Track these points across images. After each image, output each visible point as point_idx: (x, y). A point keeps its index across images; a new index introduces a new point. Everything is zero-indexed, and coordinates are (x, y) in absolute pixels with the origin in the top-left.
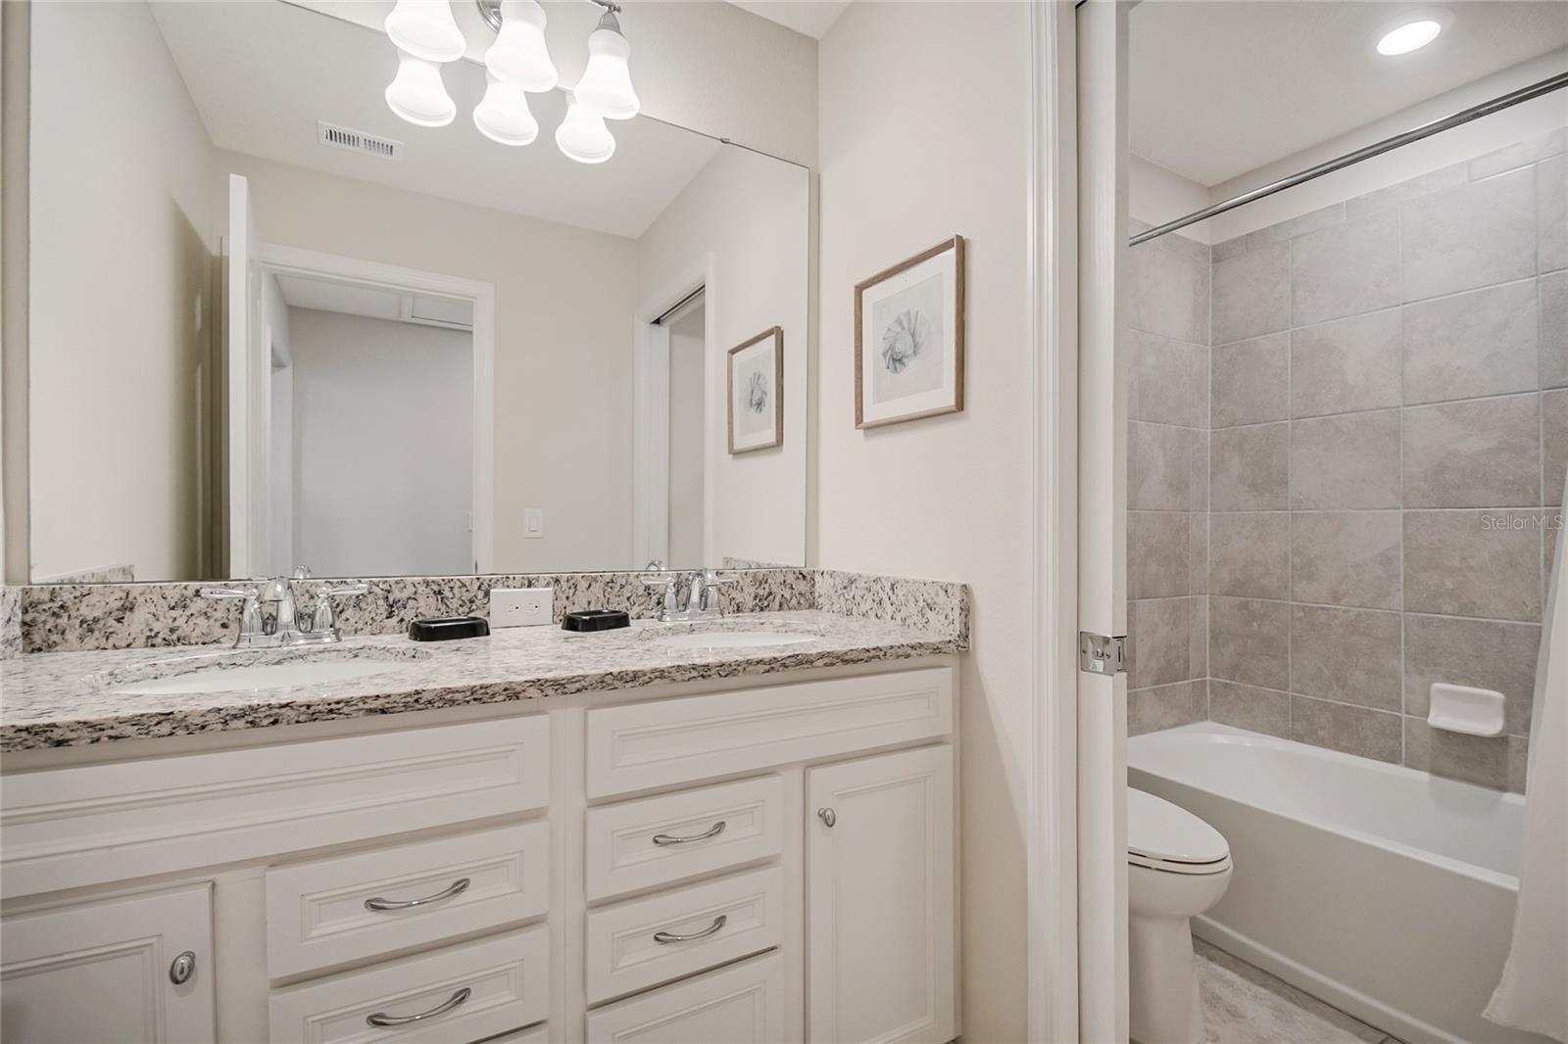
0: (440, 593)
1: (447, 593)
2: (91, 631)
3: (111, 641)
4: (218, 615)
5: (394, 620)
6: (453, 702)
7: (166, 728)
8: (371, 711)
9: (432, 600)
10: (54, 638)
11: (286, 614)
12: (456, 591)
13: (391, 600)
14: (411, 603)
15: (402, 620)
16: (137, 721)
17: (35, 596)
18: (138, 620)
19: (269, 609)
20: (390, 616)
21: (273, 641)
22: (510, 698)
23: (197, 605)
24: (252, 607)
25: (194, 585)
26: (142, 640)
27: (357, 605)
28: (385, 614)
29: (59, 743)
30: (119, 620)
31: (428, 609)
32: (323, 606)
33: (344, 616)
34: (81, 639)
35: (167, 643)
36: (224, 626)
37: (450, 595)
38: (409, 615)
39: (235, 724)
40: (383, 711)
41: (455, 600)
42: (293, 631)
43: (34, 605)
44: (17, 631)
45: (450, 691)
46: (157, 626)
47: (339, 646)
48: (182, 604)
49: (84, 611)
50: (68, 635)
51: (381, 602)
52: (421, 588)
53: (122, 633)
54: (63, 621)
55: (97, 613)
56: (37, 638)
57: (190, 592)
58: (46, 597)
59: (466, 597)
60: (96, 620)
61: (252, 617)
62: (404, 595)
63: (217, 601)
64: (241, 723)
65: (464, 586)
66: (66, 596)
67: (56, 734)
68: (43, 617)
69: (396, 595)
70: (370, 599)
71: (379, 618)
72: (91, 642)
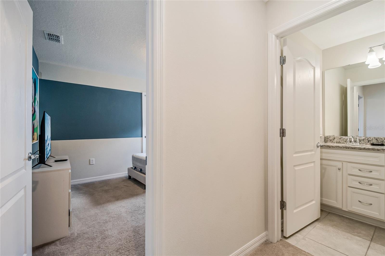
0: (377, 139)
1: (378, 139)
2: (331, 141)
3: (333, 142)
4: (344, 140)
5: (369, 143)
6: (369, 150)
7: (338, 147)
8: (359, 149)
9: (375, 141)
10: (327, 141)
11: (353, 140)
12: (380, 139)
13: (368, 140)
14: (372, 141)
15: (370, 143)
16: (336, 146)
17: (325, 137)
18: (335, 140)
19: (350, 140)
20: (368, 142)
21: (351, 143)
22: (378, 150)
23: (342, 139)
24: (348, 140)
25: (342, 137)
26: (336, 142)
27: (363, 140)
28: (367, 142)
29: (330, 147)
30: (334, 140)
31: (375, 142)
32: (358, 140)
33: (361, 142)
34: (330, 142)
35: (339, 143)
36: (345, 142)
37: (379, 140)
38: (372, 142)
39: (344, 148)
40: (360, 149)
41: (380, 141)
42: (354, 143)
43: (325, 138)
44: (324, 140)
45: (369, 148)
46: (337, 141)
47: (360, 145)
48: (340, 139)
49: (330, 139)
50: (329, 141)
51: (367, 140)
52: (374, 139)
53: (334, 141)
54: (328, 140)
55: (331, 139)
56: (326, 141)
57: (341, 137)
58: (326, 137)
59: (382, 140)
60: (331, 140)
61: (348, 141)
62: (371, 139)
63: (344, 138)
64: (345, 148)
65: (381, 139)
66: (328, 137)
67: (330, 146)
68: (326, 139)
69: (369, 139)
70: (365, 140)
71: (366, 142)
72: (331, 142)
